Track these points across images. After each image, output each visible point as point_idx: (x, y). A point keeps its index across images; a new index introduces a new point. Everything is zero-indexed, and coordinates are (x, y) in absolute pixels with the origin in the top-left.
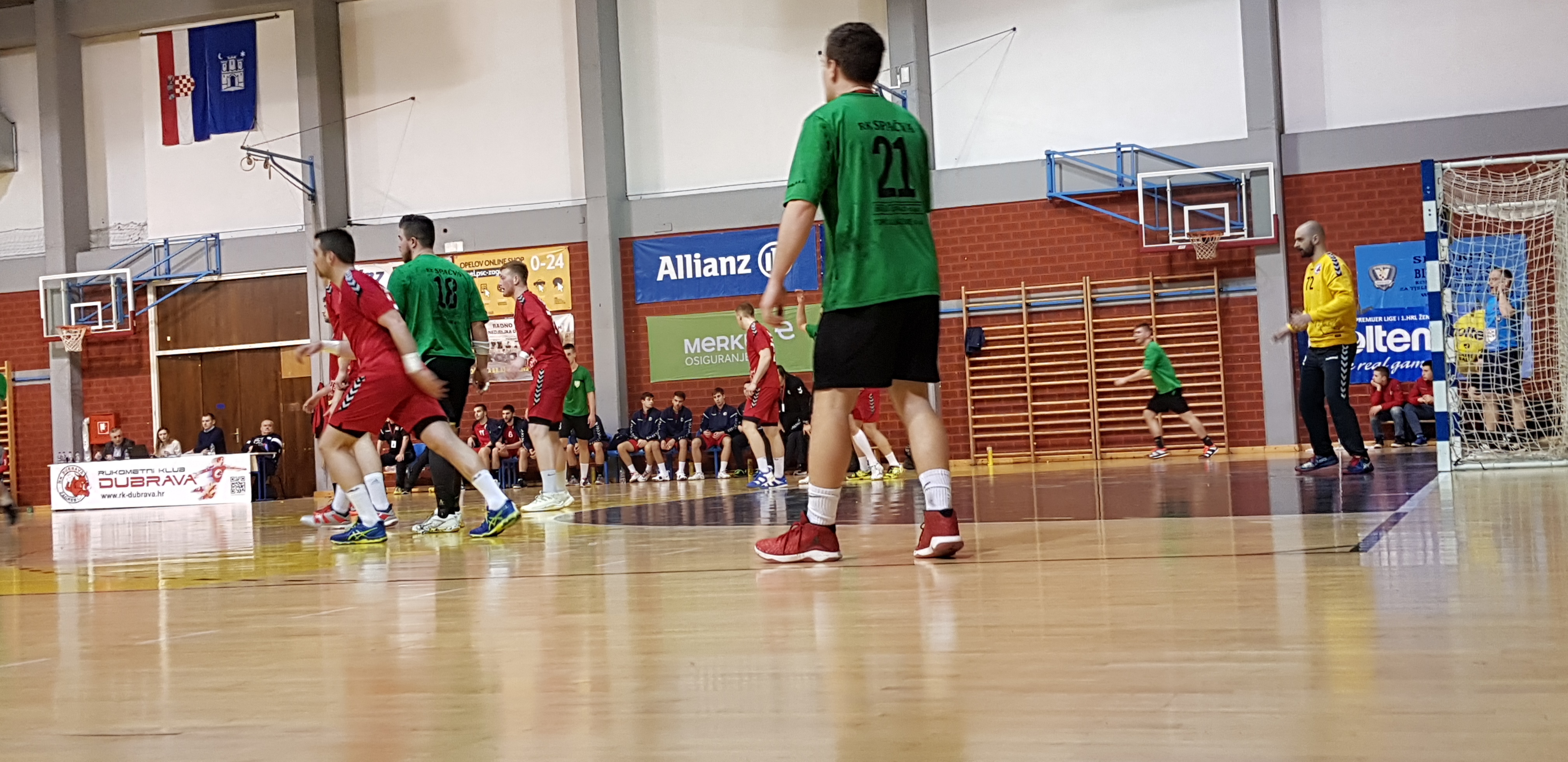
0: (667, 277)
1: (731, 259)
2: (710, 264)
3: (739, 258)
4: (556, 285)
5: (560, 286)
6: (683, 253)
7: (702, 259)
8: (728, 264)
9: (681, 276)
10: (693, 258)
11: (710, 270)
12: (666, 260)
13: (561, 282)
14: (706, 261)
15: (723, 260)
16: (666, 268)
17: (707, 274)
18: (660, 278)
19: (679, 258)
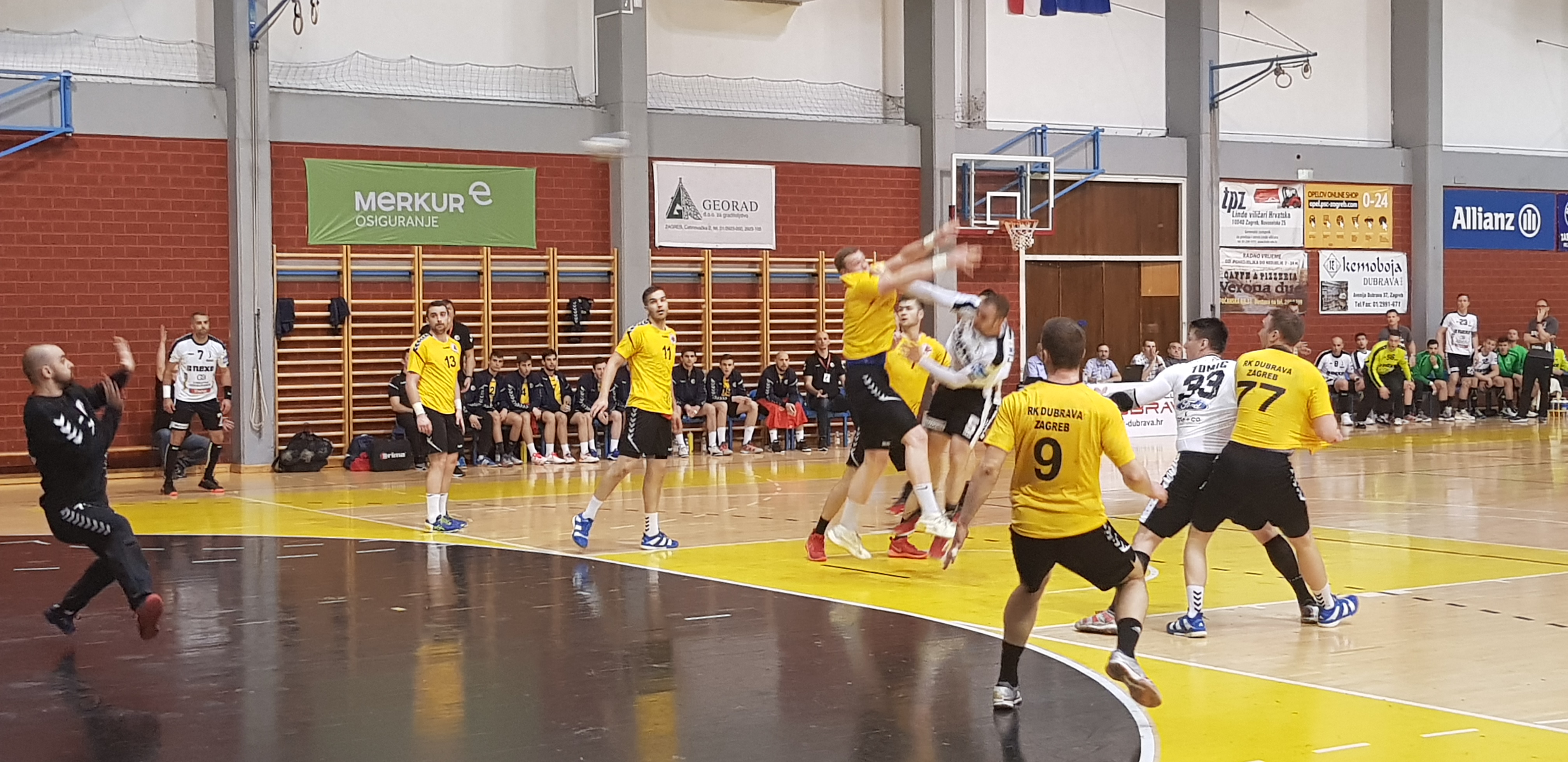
0: (1459, 226)
1: (1502, 215)
2: (1488, 218)
3: (1508, 215)
4: (1381, 224)
5: (1384, 225)
6: (1471, 206)
7: (1483, 212)
8: (1500, 219)
9: (1469, 227)
10: (1477, 212)
11: (1488, 224)
12: (1459, 210)
13: (1385, 222)
14: (1486, 215)
15: (1496, 214)
16: (1459, 218)
17: (1486, 228)
18: (1455, 227)
19: (1468, 209)
